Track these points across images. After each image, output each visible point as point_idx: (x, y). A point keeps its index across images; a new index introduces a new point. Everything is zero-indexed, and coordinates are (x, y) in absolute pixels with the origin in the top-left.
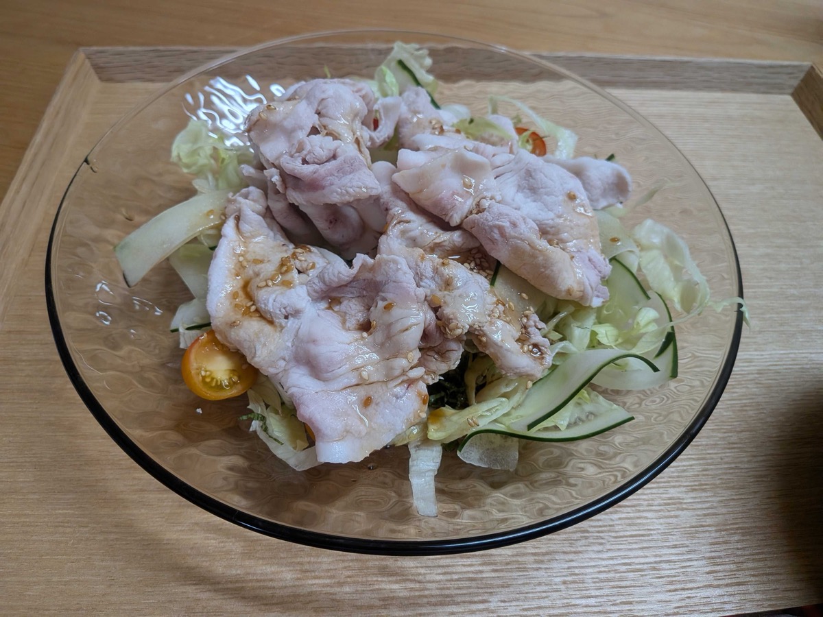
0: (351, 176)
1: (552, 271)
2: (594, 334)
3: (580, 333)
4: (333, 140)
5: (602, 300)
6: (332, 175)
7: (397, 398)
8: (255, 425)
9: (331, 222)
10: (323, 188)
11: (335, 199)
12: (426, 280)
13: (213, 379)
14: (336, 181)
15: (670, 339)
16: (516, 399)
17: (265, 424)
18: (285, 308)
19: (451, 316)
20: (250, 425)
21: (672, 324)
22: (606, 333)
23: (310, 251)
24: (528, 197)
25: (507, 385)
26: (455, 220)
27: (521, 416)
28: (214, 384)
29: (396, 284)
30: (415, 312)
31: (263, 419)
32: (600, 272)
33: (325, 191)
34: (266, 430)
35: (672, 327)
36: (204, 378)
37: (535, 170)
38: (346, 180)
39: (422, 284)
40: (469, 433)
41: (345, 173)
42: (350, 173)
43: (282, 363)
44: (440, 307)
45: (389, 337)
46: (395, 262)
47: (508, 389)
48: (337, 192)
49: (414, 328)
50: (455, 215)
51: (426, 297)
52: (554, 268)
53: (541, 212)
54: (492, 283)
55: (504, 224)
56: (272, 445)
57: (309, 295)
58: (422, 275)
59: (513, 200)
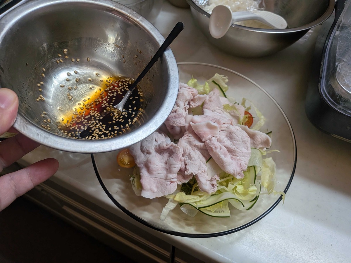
0: (177, 119)
1: (224, 165)
2: (236, 187)
3: (231, 186)
4: (177, 107)
5: (241, 177)
6: (172, 117)
7: (167, 185)
8: (132, 179)
9: (171, 128)
10: (169, 120)
11: (172, 124)
12: (186, 156)
13: (123, 161)
14: (173, 119)
15: (256, 198)
16: (202, 198)
17: (134, 179)
18: (147, 151)
19: (187, 169)
20: (130, 178)
21: (259, 194)
22: (240, 189)
23: (162, 135)
24: (229, 140)
25: (201, 194)
26: (203, 140)
27: (202, 203)
28: (123, 162)
29: (176, 154)
30: (179, 164)
31: (134, 178)
32: (242, 169)
33: (169, 121)
34: (133, 181)
35: (259, 195)
36: (121, 160)
37: (233, 133)
38: (175, 120)
39: (185, 156)
40: (185, 202)
41: (176, 118)
42: (178, 118)
43: (142, 165)
44: (187, 165)
45: (170, 168)
46: (179, 148)
47: (201, 195)
48: (172, 122)
49: (177, 168)
50: (203, 139)
51: (184, 160)
52: (225, 164)
53: (231, 145)
54: (207, 162)
55: (213, 147)
56: (133, 186)
57: (155, 149)
58: (185, 154)
59: (223, 139)
